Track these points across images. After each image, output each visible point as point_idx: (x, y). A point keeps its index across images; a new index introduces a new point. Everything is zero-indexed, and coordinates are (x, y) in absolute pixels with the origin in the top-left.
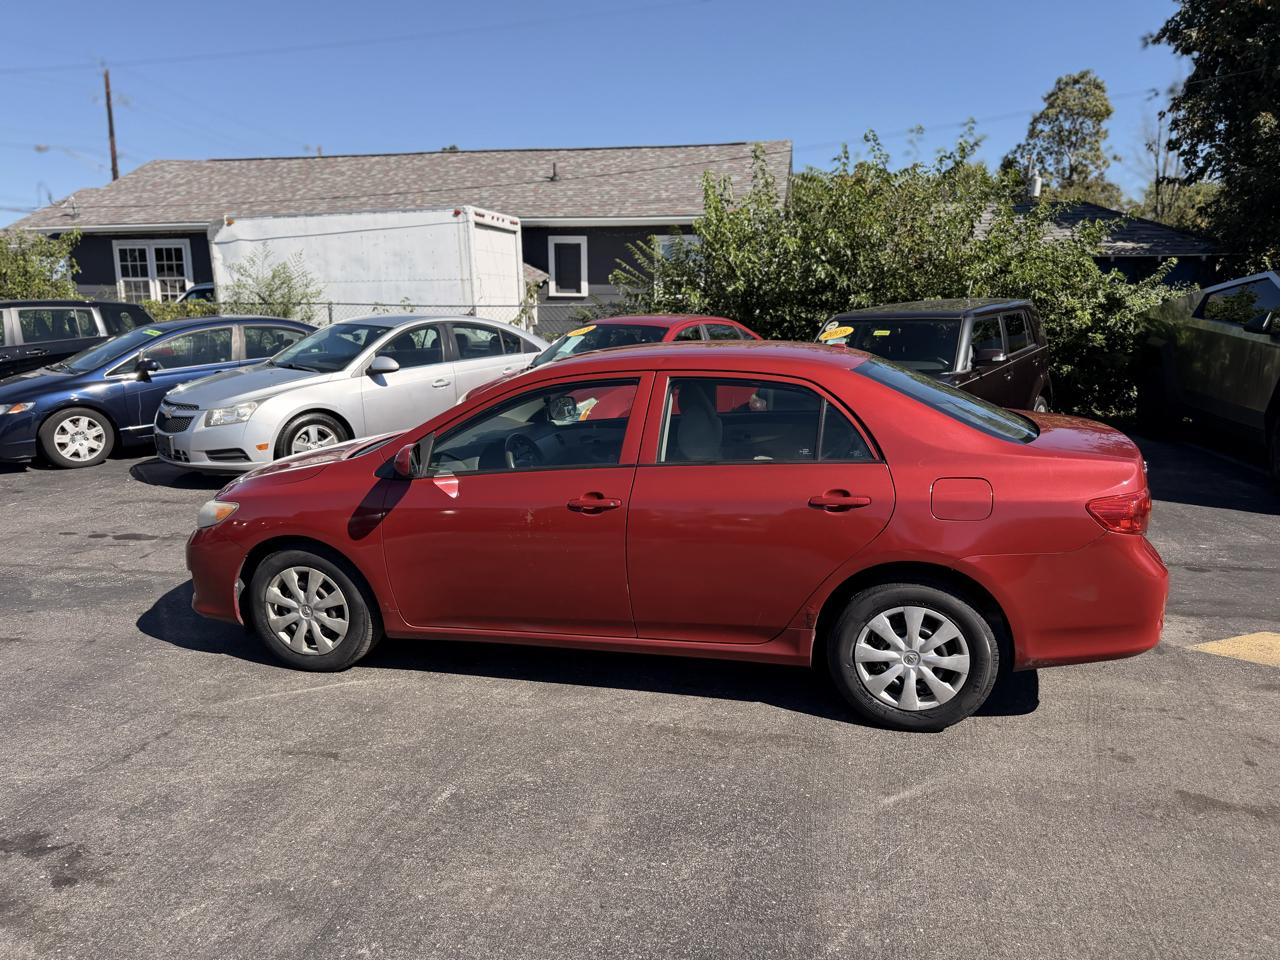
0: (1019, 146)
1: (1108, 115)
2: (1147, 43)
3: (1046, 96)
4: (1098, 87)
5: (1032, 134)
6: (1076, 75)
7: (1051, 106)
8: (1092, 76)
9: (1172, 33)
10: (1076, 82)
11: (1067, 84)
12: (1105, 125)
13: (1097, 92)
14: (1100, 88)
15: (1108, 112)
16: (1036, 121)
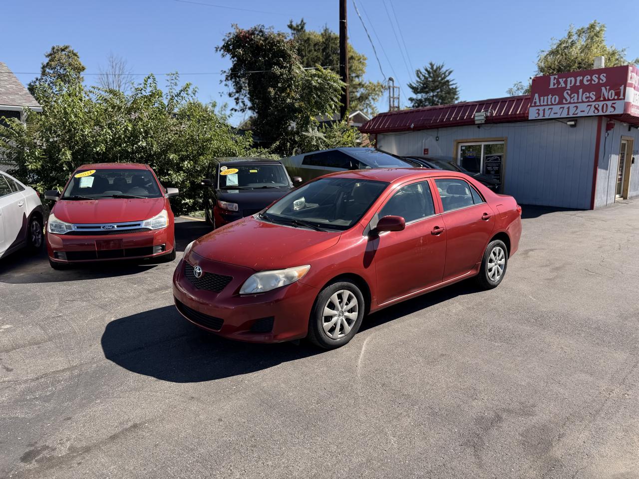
0: (37, 79)
1: (83, 70)
2: (217, 50)
3: (47, 55)
4: (75, 55)
5: (44, 73)
6: (61, 46)
7: (51, 60)
8: (71, 49)
9: (226, 48)
10: (63, 50)
11: (57, 50)
12: (82, 74)
13: (76, 58)
14: (76, 56)
15: (83, 69)
16: (44, 67)
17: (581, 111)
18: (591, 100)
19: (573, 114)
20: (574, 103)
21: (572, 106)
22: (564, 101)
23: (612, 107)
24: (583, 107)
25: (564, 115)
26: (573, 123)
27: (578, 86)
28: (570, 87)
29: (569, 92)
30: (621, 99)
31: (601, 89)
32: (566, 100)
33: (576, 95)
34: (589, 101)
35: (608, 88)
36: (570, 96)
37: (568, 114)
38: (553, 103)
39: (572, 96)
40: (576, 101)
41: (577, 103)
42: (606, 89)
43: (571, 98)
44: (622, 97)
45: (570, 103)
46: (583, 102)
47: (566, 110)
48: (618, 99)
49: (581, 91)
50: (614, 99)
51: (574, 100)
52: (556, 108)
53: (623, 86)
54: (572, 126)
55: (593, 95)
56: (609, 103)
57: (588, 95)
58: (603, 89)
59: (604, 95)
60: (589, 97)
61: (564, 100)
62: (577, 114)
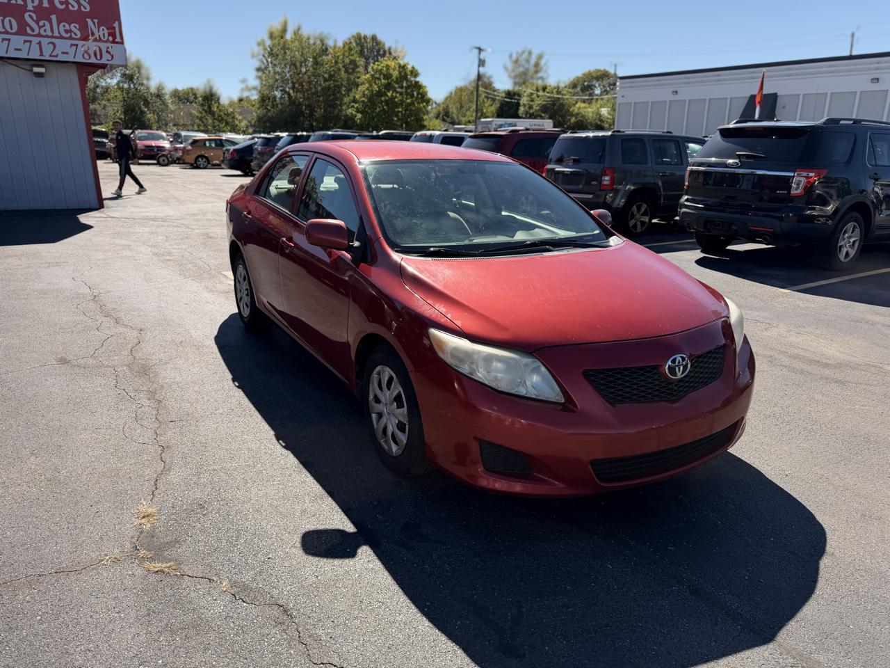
17: (63, 53)
18: (74, 36)
19: (50, 56)
20: (47, 36)
21: (45, 41)
22: (29, 31)
23: (107, 52)
24: (63, 45)
25: (35, 54)
26: (42, 70)
27: (46, 8)
28: (33, 7)
29: (34, 16)
30: (117, 43)
31: (87, 22)
32: (33, 30)
33: (47, 24)
34: (71, 38)
35: (96, 21)
36: (37, 22)
37: (42, 54)
38: (9, 30)
39: (41, 23)
40: (50, 34)
41: (52, 37)
42: (94, 23)
43: (40, 27)
44: (118, 39)
45: (39, 35)
46: (61, 37)
47: (35, 48)
48: (114, 42)
49: (54, 17)
50: (107, 41)
51: (45, 31)
52: (17, 41)
53: (117, 23)
54: (40, 75)
55: (74, 27)
56: (104, 46)
57: (67, 27)
58: (89, 21)
59: (92, 30)
60: (70, 31)
61: (28, 28)
62: (57, 56)
